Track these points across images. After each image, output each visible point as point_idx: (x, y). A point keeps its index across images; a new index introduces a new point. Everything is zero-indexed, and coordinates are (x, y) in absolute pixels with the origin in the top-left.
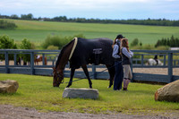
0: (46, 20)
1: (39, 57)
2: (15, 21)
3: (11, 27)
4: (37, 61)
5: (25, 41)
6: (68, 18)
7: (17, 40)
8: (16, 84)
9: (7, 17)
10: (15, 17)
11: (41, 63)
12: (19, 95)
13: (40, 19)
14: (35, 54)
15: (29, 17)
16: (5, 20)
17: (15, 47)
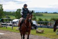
0: (51, 13)
1: (49, 23)
2: (43, 14)
3: (42, 15)
4: (49, 24)
5: (45, 19)
6: (57, 13)
7: (43, 19)
8: (43, 31)
9: (41, 13)
10: (43, 13)
11: (50, 25)
12: (44, 34)
13: (49, 13)
14: (48, 22)
15: (46, 13)
16: (40, 13)
17: (43, 21)
